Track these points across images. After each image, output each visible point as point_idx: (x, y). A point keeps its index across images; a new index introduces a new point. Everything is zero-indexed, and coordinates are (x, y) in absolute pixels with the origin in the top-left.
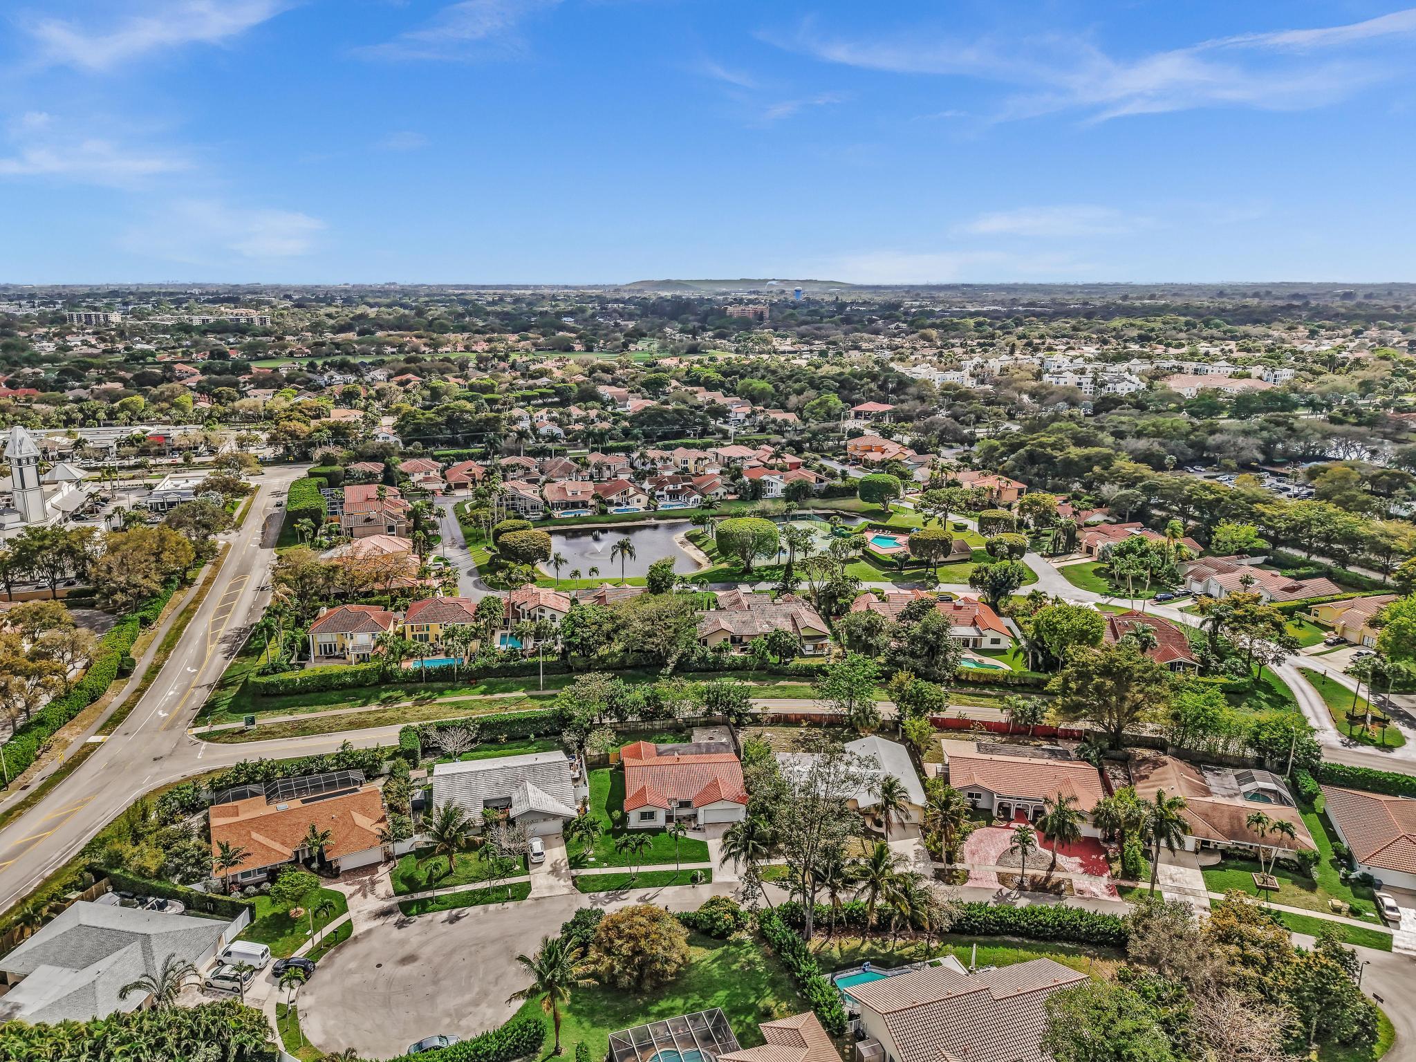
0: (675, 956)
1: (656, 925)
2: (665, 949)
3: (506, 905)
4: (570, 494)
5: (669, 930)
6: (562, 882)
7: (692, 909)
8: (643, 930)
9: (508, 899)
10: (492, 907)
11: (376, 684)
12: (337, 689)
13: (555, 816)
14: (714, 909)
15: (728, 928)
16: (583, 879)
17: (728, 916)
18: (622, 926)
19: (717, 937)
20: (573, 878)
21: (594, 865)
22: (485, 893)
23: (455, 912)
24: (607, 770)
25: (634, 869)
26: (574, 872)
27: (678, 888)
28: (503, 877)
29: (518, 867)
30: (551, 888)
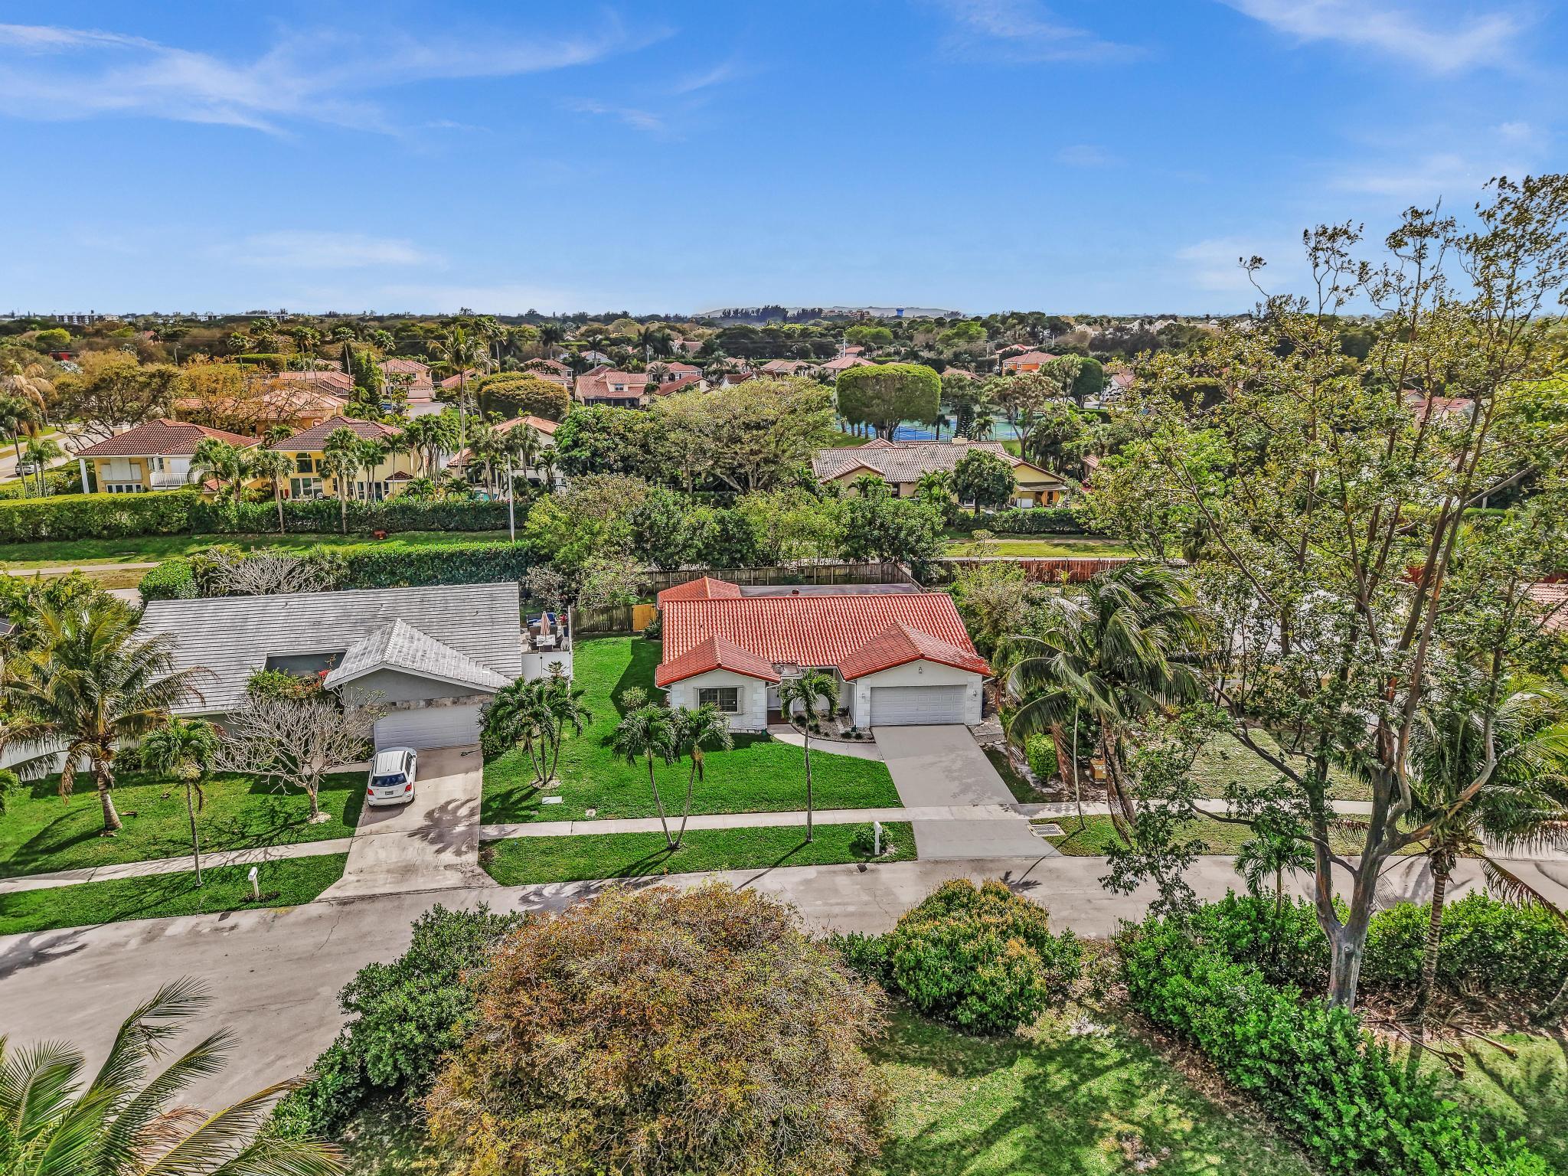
0: (839, 1112)
1: (746, 963)
2: (782, 1074)
3: (234, 918)
4: (612, 388)
5: (804, 988)
6: (448, 857)
7: (877, 928)
8: (679, 986)
9: (249, 902)
10: (180, 926)
11: (182, 531)
12: (99, 537)
13: (462, 693)
14: (959, 921)
15: (1022, 993)
16: (515, 848)
17: (1016, 946)
18: (582, 969)
19: (985, 1027)
20: (484, 844)
21: (558, 814)
22: (180, 884)
23: (38, 941)
24: (627, 641)
25: (674, 824)
26: (492, 831)
27: (811, 872)
28: (270, 842)
29: (323, 817)
30: (408, 870)
